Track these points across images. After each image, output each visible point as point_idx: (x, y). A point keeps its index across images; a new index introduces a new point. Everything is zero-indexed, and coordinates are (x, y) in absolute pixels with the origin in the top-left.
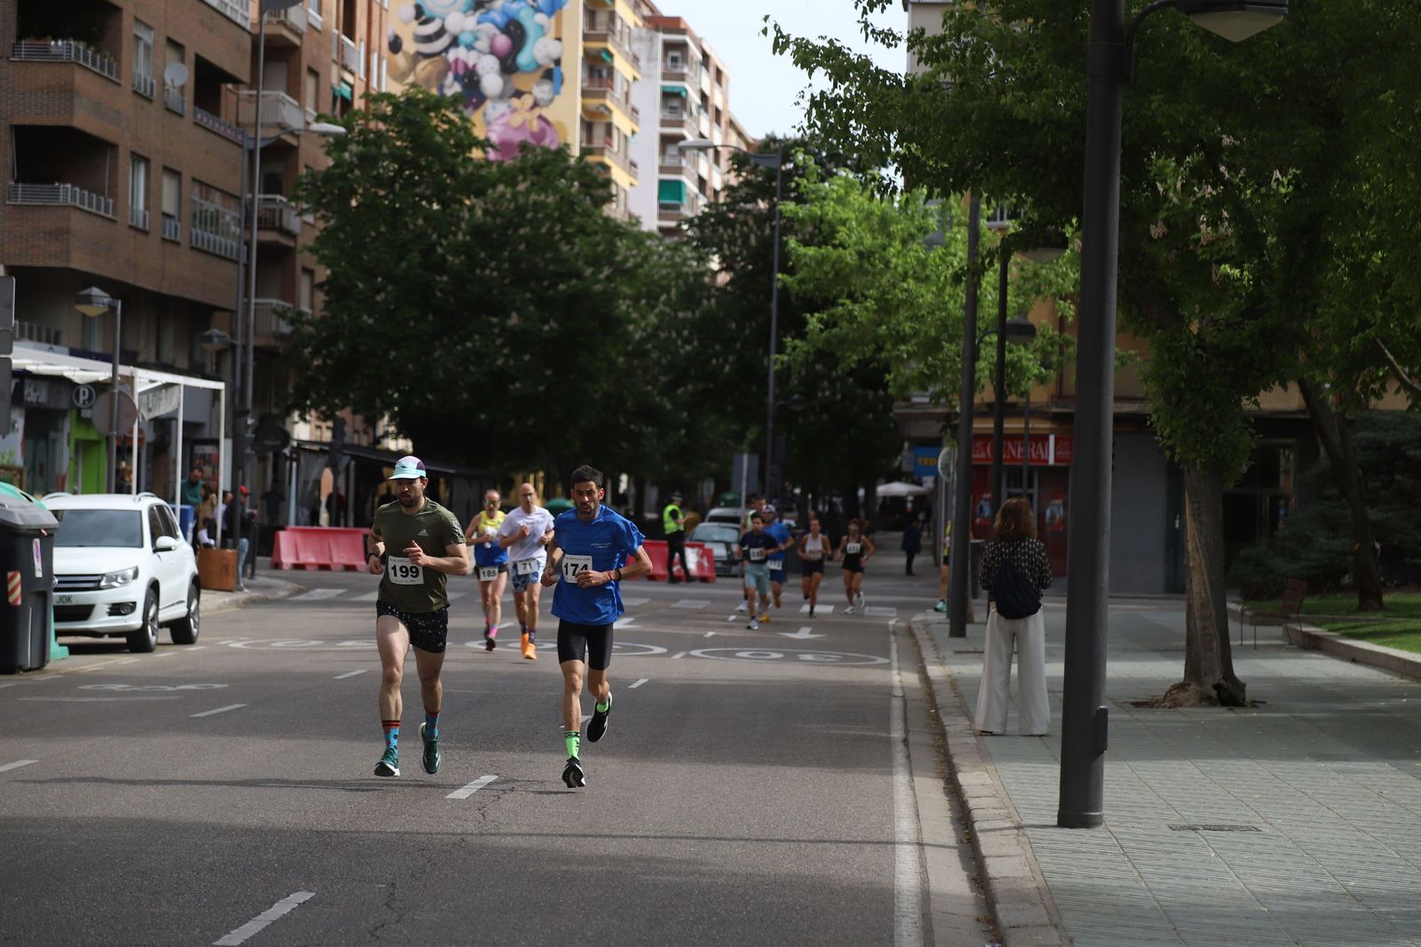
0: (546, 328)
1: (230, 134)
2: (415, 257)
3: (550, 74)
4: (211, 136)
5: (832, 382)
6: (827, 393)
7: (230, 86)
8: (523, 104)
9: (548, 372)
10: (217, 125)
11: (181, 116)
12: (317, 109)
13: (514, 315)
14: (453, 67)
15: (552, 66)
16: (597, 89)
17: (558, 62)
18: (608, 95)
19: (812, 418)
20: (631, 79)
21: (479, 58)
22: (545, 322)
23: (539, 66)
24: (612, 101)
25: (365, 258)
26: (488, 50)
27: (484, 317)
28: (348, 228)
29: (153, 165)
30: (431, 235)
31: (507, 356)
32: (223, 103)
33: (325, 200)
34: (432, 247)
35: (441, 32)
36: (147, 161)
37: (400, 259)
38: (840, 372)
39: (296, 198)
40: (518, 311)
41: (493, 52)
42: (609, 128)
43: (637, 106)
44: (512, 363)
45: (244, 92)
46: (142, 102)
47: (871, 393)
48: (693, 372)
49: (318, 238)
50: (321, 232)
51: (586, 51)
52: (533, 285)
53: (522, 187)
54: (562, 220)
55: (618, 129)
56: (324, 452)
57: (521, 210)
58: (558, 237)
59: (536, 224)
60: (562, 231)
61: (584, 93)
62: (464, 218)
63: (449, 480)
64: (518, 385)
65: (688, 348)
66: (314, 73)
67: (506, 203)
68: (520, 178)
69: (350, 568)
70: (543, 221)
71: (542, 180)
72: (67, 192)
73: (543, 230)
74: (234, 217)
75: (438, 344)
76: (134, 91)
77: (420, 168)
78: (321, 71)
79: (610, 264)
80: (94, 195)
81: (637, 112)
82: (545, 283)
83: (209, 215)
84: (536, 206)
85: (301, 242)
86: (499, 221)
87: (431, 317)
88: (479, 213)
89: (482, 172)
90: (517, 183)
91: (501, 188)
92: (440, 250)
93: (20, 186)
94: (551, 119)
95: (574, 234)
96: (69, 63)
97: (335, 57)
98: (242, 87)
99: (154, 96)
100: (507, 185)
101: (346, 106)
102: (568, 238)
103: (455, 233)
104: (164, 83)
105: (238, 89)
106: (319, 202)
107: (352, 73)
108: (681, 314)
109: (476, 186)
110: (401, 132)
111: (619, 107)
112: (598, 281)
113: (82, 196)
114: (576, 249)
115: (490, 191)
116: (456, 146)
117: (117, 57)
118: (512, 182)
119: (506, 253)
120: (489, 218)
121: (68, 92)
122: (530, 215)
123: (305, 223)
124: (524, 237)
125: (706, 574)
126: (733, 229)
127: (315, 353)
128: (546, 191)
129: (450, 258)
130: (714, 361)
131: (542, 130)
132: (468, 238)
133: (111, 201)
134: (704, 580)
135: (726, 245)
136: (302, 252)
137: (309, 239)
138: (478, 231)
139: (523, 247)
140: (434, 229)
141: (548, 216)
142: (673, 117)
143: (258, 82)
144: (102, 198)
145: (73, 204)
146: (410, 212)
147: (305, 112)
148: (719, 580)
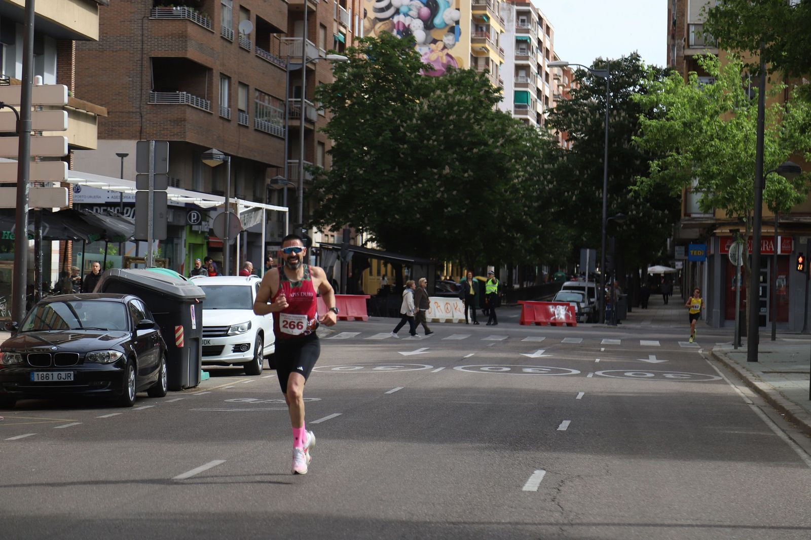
0: (466, 175)
1: (276, 62)
2: (388, 134)
3: (453, 29)
4: (266, 64)
5: (637, 206)
6: (634, 212)
7: (275, 35)
8: (437, 47)
9: (467, 202)
10: (269, 57)
12: (325, 49)
13: (447, 167)
14: (396, 26)
15: (454, 25)
16: (479, 37)
17: (457, 22)
18: (487, 41)
19: (625, 227)
20: (499, 32)
21: (412, 20)
22: (466, 171)
23: (446, 25)
24: (489, 45)
25: (358, 134)
26: (417, 16)
27: (429, 169)
28: (347, 117)
29: (233, 81)
30: (396, 121)
31: (442, 192)
32: (272, 44)
33: (333, 101)
34: (397, 128)
35: (389, 6)
36: (229, 78)
37: (379, 134)
38: (642, 200)
39: (315, 100)
40: (448, 164)
41: (420, 17)
42: (487, 60)
43: (503, 48)
44: (446, 196)
45: (283, 38)
46: (226, 43)
47: (660, 212)
48: (553, 200)
49: (329, 123)
50: (331, 120)
51: (473, 16)
52: (457, 150)
53: (451, 91)
54: (473, 111)
55: (492, 61)
56: (337, 250)
57: (450, 105)
58: (472, 121)
59: (459, 114)
60: (474, 117)
61: (473, 41)
62: (416, 111)
63: (409, 265)
64: (449, 209)
65: (550, 186)
66: (323, 27)
67: (442, 101)
68: (450, 86)
69: (358, 319)
70: (464, 112)
71: (462, 87)
72: (183, 96)
73: (464, 117)
74: (279, 112)
75: (401, 185)
76: (222, 37)
77: (390, 82)
78: (328, 26)
79: (503, 137)
80: (199, 99)
81: (503, 52)
82: (465, 149)
83: (265, 110)
84: (459, 103)
85: (317, 126)
86: (437, 112)
87: (397, 170)
88: (426, 107)
89: (427, 83)
90: (448, 90)
91: (438, 92)
92: (402, 129)
93: (156, 93)
94: (453, 56)
95: (481, 120)
96: (184, 20)
97: (335, 18)
98: (282, 34)
99: (233, 39)
100: (441, 92)
101: (342, 47)
102: (478, 122)
103: (411, 120)
104: (239, 33)
105: (280, 37)
106: (329, 102)
107: (345, 27)
108: (546, 166)
109: (423, 91)
110: (378, 59)
111: (492, 48)
112: (497, 147)
113: (192, 99)
114: (484, 128)
115: (432, 94)
116: (410, 68)
117: (211, 16)
118: (445, 89)
119: (442, 131)
120: (431, 110)
121: (183, 37)
122: (456, 108)
123: (319, 115)
124: (451, 120)
125: (571, 321)
126: (577, 115)
127: (328, 192)
128: (465, 95)
129: (408, 134)
130: (566, 194)
131: (449, 62)
132: (419, 122)
133: (209, 102)
134: (569, 325)
135: (572, 125)
136: (319, 132)
137: (322, 124)
138: (425, 118)
139: (452, 127)
140: (399, 118)
141: (467, 109)
142: (523, 54)
143: (291, 32)
144: (204, 100)
145: (187, 103)
146: (384, 107)
147: (319, 50)
148: (579, 325)
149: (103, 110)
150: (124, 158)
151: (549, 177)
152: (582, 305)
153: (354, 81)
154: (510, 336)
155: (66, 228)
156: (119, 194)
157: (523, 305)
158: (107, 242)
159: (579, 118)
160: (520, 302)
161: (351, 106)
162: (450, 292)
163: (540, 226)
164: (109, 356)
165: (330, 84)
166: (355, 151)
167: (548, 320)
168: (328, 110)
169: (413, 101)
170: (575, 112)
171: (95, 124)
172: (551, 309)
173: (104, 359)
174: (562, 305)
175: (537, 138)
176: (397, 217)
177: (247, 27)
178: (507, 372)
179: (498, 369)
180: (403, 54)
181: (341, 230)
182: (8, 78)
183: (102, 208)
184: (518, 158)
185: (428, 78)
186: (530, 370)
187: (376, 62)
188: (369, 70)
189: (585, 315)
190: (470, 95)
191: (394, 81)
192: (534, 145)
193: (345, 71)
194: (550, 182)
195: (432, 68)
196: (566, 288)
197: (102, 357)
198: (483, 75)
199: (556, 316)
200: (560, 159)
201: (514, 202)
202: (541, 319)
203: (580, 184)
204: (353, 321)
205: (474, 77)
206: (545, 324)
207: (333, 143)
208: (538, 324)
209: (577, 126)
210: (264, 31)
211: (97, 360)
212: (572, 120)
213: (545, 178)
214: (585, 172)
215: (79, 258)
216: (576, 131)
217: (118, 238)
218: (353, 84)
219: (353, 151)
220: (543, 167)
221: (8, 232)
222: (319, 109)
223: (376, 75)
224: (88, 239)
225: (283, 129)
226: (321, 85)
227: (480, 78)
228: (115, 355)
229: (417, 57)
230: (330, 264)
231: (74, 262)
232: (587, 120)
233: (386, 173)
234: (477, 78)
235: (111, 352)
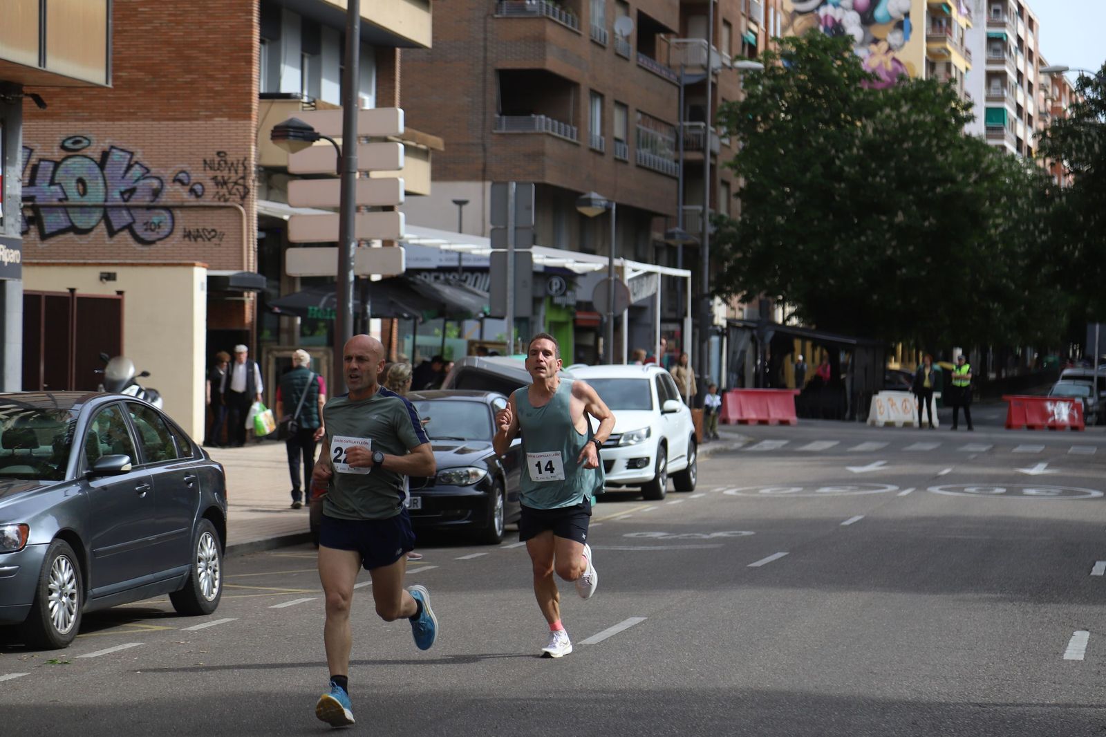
0: (927, 224)
1: (664, 74)
2: (818, 168)
3: (901, 24)
4: (650, 76)
7: (662, 36)
8: (880, 49)
9: (929, 260)
10: (654, 67)
11: (627, 59)
12: (730, 53)
13: (900, 214)
14: (823, 22)
15: (903, 18)
16: (937, 35)
17: (907, 15)
18: (948, 40)
20: (964, 27)
21: (844, 13)
22: (925, 218)
23: (892, 18)
24: (951, 45)
25: (777, 170)
26: (851, 7)
27: (875, 216)
28: (762, 147)
29: (608, 99)
30: (830, 150)
31: (894, 248)
32: (657, 48)
33: (742, 125)
34: (832, 160)
36: (602, 96)
39: (718, 124)
40: (904, 210)
41: (855, 8)
42: (948, 66)
43: (970, 48)
44: (898, 252)
45: (673, 40)
46: (597, 49)
48: (1047, 256)
49: (737, 155)
50: (740, 151)
51: (929, 5)
52: (914, 189)
53: (905, 109)
54: (937, 135)
55: (956, 67)
56: (751, 329)
57: (904, 128)
58: (934, 149)
59: (916, 139)
60: (937, 145)
61: (929, 39)
62: (857, 136)
63: (849, 349)
64: (904, 271)
65: (1044, 238)
66: (728, 24)
67: (892, 123)
68: (903, 102)
69: (784, 423)
70: (922, 137)
71: (919, 104)
72: (541, 122)
73: (923, 144)
74: (669, 141)
75: (837, 238)
76: (593, 41)
77: (819, 97)
78: (733, 22)
79: (977, 171)
80: (562, 124)
81: (970, 53)
82: (925, 187)
83: (650, 139)
84: (916, 125)
85: (721, 161)
86: (886, 137)
87: (831, 217)
88: (870, 131)
89: (871, 98)
90: (900, 107)
91: (887, 111)
92: (838, 162)
93: (504, 118)
94: (902, 60)
95: (947, 148)
96: (542, 18)
97: (743, 10)
98: (672, 36)
99: (608, 42)
100: (892, 109)
101: (752, 52)
102: (942, 150)
103: (850, 148)
104: (614, 33)
105: (668, 38)
106: (738, 127)
107: (756, 24)
108: (1037, 210)
109: (866, 110)
110: (805, 68)
111: (956, 49)
112: (969, 184)
113: (553, 125)
114: (950, 159)
115: (879, 113)
116: (849, 78)
117: (578, 12)
118: (896, 106)
119: (893, 164)
120: (878, 136)
121: (540, 41)
122: (911, 132)
123: (723, 145)
124: (907, 150)
125: (1076, 423)
126: (1080, 139)
127: (736, 248)
128: (924, 113)
129: (847, 169)
130: (1065, 248)
131: (895, 70)
132: (861, 152)
133: (575, 129)
134: (1074, 428)
135: (1074, 153)
136: (723, 167)
137: (727, 157)
138: (869, 147)
139: (906, 158)
140: (833, 146)
141: (926, 133)
142: (996, 57)
143: (684, 32)
144: (568, 127)
145: (547, 131)
146: (813, 132)
147: (721, 55)
148: (1087, 429)
149: (437, 142)
150: (465, 208)
151: (1042, 225)
152: (1090, 401)
153: (772, 97)
154: (996, 446)
155: (392, 303)
156: (456, 256)
157: (1010, 402)
158: (446, 321)
159: (1083, 143)
160: (1006, 397)
161: (767, 132)
162: (902, 384)
163: (1027, 293)
164: (468, 475)
165: (738, 102)
166: (774, 193)
167: (1044, 423)
168: (735, 138)
169: (852, 124)
170: (1076, 135)
171: (427, 160)
172: (1049, 407)
173: (461, 479)
174: (1065, 401)
175: (1019, 172)
176: (832, 281)
177: (626, 27)
178: (1001, 494)
179: (989, 490)
180: (837, 59)
181: (755, 302)
182: (311, 100)
183: (433, 275)
184: (995, 200)
185: (873, 92)
186: (1033, 492)
187: (803, 71)
188: (792, 82)
189: (1094, 415)
190: (930, 113)
191: (826, 96)
192: (1017, 182)
193: (759, 83)
194: (1043, 232)
195: (878, 79)
196: (1066, 378)
197: (459, 477)
198: (947, 86)
199: (1056, 417)
200: (1057, 200)
201: (990, 260)
202: (1036, 420)
203: (1085, 234)
204: (777, 425)
205: (935, 90)
206: (1041, 427)
207: (742, 182)
208: (1031, 427)
209: (1080, 155)
210: (648, 30)
211: (452, 481)
212: (1074, 145)
213: (1036, 226)
214: (1092, 217)
215: (408, 343)
216: (1079, 160)
217: (459, 315)
218: (769, 101)
219: (770, 193)
220: (1033, 211)
221: (316, 308)
222: (724, 137)
223: (801, 88)
224: (423, 316)
225: (674, 164)
226: (725, 103)
227: (944, 90)
228: (476, 474)
229: (856, 62)
230: (741, 347)
231: (400, 348)
232: (1093, 146)
233: (816, 223)
234: (940, 90)
235: (471, 470)
